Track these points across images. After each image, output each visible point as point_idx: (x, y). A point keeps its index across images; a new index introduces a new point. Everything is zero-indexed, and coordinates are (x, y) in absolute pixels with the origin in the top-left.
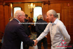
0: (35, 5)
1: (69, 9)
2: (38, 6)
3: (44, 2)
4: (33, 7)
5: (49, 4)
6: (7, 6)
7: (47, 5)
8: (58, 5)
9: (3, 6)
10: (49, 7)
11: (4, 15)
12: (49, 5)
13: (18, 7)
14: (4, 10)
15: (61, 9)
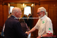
1: (54, 9)
3: (35, 3)
6: (6, 6)
9: (3, 5)
11: (3, 12)
13: (12, 6)
14: (3, 8)
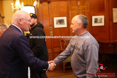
0: (23, 3)
2: (27, 5)
4: (20, 7)
5: (49, 2)
7: (46, 4)
8: (63, 4)
10: (50, 7)
12: (49, 4)
15: (68, 9)
